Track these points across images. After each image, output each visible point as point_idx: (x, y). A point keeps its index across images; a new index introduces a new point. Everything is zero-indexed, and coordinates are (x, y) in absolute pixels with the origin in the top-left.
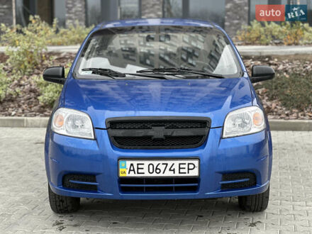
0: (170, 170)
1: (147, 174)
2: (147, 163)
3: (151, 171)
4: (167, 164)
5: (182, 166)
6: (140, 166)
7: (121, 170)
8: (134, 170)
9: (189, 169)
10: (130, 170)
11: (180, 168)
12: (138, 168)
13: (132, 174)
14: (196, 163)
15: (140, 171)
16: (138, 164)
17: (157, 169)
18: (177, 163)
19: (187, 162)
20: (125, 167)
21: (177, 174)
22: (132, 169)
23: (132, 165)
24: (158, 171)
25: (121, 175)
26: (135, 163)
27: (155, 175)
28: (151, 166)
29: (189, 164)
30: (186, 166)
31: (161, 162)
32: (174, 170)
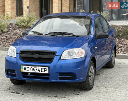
0: (38, 70)
1: (30, 71)
2: (30, 67)
3: (32, 70)
4: (37, 68)
5: (42, 69)
6: (28, 68)
7: (21, 69)
8: (26, 69)
9: (45, 70)
10: (24, 69)
13: (25, 71)
14: (47, 68)
15: (28, 70)
16: (27, 67)
18: (40, 68)
19: (44, 68)
20: (23, 68)
21: (40, 72)
23: (25, 67)
24: (34, 70)
25: (21, 71)
26: (26, 67)
27: (33, 72)
28: (31, 68)
29: (45, 68)
30: (44, 69)
31: (35, 67)
32: (39, 70)
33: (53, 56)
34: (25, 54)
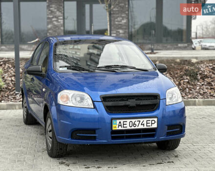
0: (141, 124)
1: (129, 128)
2: (128, 121)
3: (131, 126)
4: (140, 121)
5: (148, 122)
7: (114, 126)
9: (152, 124)
13: (120, 128)
15: (125, 126)
16: (124, 122)
18: (145, 120)
20: (116, 124)
21: (145, 127)
22: (120, 125)
23: (120, 122)
24: (135, 125)
25: (114, 129)
27: (133, 128)
29: (152, 121)
31: (137, 120)
32: (144, 124)
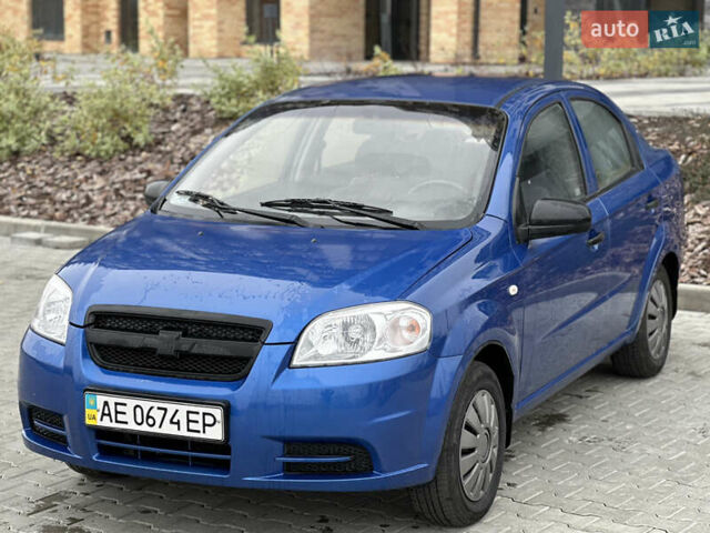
1: (132, 426)
2: (131, 403)
3: (139, 421)
4: (165, 410)
5: (192, 417)
6: (120, 408)
7: (88, 412)
8: (109, 415)
9: (205, 425)
10: (103, 414)
11: (189, 421)
12: (117, 412)
14: (218, 413)
15: (120, 417)
16: (116, 403)
17: (148, 417)
18: (183, 408)
19: (202, 410)
20: (95, 407)
21: (184, 432)
22: (106, 412)
23: (106, 403)
25: (88, 422)
26: (112, 400)
27: (145, 428)
28: (138, 411)
30: (199, 418)
31: (156, 404)
33: (255, 346)
34: (110, 328)
